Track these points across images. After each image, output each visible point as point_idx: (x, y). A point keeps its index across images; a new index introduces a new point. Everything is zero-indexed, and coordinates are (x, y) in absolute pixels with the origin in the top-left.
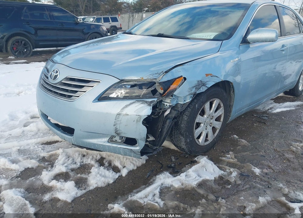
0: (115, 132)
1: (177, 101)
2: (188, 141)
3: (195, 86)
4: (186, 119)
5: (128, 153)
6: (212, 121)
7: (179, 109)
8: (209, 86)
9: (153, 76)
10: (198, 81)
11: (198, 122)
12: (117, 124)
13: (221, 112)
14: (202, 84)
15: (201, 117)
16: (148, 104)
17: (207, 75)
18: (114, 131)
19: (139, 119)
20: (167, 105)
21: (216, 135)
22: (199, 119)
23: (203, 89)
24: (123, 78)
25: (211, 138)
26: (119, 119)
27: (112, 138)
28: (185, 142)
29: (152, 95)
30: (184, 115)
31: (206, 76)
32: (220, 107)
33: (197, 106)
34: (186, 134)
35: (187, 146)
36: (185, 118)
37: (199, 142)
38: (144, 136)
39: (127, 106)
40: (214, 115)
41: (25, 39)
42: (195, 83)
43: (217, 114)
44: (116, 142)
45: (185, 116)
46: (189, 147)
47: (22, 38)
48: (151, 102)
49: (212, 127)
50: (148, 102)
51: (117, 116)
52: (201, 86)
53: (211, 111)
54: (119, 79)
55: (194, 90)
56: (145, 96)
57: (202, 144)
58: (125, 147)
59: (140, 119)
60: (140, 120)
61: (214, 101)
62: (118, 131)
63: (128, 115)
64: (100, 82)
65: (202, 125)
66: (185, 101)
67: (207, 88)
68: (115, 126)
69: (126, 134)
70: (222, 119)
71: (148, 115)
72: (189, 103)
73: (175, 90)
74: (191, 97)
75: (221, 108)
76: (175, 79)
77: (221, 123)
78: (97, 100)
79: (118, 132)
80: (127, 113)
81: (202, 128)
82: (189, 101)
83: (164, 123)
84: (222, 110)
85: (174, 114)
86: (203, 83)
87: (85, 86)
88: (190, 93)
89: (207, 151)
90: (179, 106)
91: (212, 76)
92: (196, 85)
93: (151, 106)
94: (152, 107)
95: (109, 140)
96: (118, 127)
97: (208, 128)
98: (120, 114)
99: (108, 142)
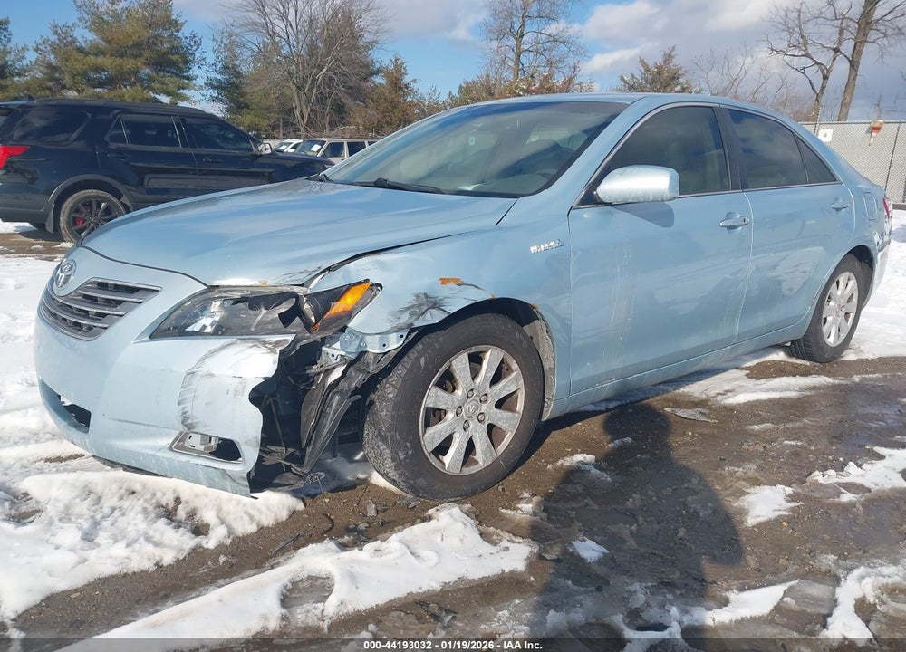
0: (182, 423)
1: (359, 345)
2: (402, 457)
3: (408, 308)
4: (392, 396)
5: (216, 480)
6: (484, 408)
7: (371, 367)
8: (453, 310)
9: (293, 278)
10: (418, 296)
11: (431, 405)
12: (185, 399)
13: (513, 382)
14: (431, 305)
15: (440, 393)
16: (270, 349)
17: (444, 281)
18: (180, 419)
19: (241, 387)
20: (333, 355)
21: (502, 448)
22: (434, 397)
23: (435, 317)
24: (216, 283)
25: (483, 457)
26: (190, 385)
27: (183, 440)
28: (393, 459)
29: (280, 325)
30: (388, 385)
31: (443, 283)
32: (509, 370)
33: (422, 361)
34: (392, 437)
35: (400, 472)
36: (390, 393)
37: (444, 464)
38: (255, 434)
39: (212, 353)
40: (488, 390)
41: (108, 196)
42: (408, 299)
43: (501, 390)
44: (192, 451)
45: (391, 389)
46: (406, 476)
47: (101, 193)
48: (277, 344)
49: (486, 424)
50: (270, 344)
51: (187, 379)
52: (425, 307)
53: (478, 380)
54: (205, 285)
55: (405, 319)
56: (265, 329)
57: (456, 471)
58: (209, 463)
59: (244, 387)
60: (243, 389)
61: (487, 352)
62: (188, 418)
63: (212, 375)
64: (158, 291)
65: (450, 416)
66: (384, 345)
67: (446, 315)
68: (182, 406)
69: (209, 428)
70: (520, 406)
71: (264, 378)
72: (395, 352)
73: (350, 315)
74: (402, 336)
75: (513, 375)
76: (349, 287)
77: (518, 416)
78: (147, 338)
79: (190, 421)
80: (212, 372)
81: (449, 425)
82: (396, 346)
83: (325, 401)
84: (516, 379)
85: (358, 379)
86: (433, 300)
87: (125, 301)
88: (395, 324)
89: (474, 493)
90: (370, 359)
91: (459, 285)
92: (410, 305)
93: (275, 353)
94: (277, 356)
95: (173, 443)
96: (188, 406)
97: (471, 425)
98: (193, 373)
99: (171, 449)
